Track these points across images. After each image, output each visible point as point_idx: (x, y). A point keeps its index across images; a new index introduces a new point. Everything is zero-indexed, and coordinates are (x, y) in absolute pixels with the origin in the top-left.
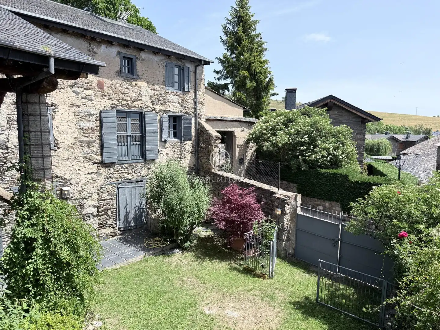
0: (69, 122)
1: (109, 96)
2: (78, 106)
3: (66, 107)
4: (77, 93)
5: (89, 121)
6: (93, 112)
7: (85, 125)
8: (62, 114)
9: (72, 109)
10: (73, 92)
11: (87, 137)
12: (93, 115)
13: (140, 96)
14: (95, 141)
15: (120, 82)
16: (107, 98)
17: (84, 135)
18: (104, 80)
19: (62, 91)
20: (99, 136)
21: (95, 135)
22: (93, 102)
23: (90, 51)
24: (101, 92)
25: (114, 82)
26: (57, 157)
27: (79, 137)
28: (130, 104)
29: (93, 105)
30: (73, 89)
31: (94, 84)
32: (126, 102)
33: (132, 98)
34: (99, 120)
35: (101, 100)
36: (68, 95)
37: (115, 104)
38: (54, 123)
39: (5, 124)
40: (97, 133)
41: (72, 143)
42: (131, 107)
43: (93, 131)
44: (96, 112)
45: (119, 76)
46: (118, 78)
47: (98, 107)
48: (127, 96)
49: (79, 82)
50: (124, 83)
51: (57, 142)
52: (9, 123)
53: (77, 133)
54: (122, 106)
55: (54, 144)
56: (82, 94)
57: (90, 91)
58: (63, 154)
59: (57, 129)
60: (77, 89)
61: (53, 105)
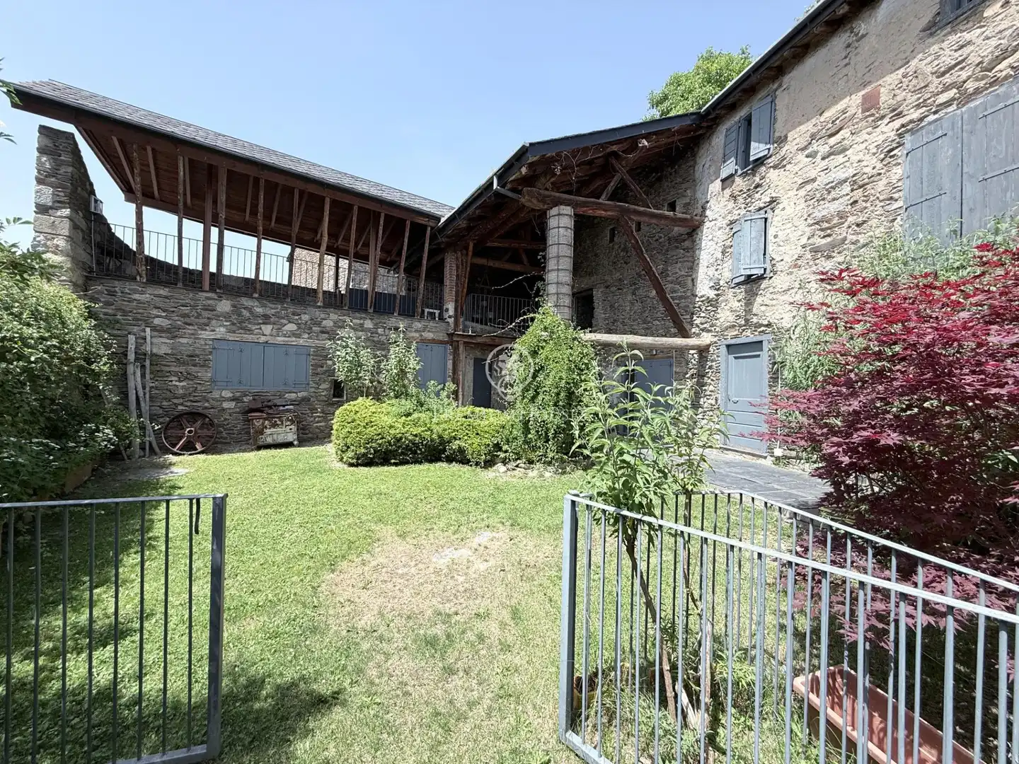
0: (795, 218)
1: (894, 110)
2: (814, 180)
3: (793, 192)
4: (812, 156)
5: (834, 199)
6: (843, 176)
7: (824, 213)
8: (784, 209)
9: (802, 192)
10: (807, 157)
11: (829, 235)
12: (845, 181)
14: (845, 239)
15: (935, 48)
16: (886, 120)
17: (822, 234)
18: (880, 82)
19: (788, 167)
20: (858, 225)
21: (846, 225)
22: (847, 153)
23: (849, 46)
24: (873, 115)
25: (913, 63)
26: (771, 290)
27: (810, 241)
28: (971, 86)
29: (846, 159)
30: (807, 152)
31: (851, 111)
32: (955, 91)
33: (981, 63)
34: (860, 187)
35: (867, 137)
36: (796, 168)
37: (911, 121)
38: (771, 232)
39: (720, 256)
40: (851, 219)
41: (796, 256)
42: (977, 91)
43: (841, 218)
44: (851, 172)
45: (932, 34)
46: (931, 40)
47: (861, 156)
48: (962, 69)
49: (819, 131)
50: (953, 38)
51: (773, 262)
52: (723, 253)
53: (808, 234)
54: (935, 113)
55: (769, 268)
56: (824, 149)
57: (842, 132)
58: (780, 281)
59: (774, 240)
60: (814, 147)
61: (773, 200)
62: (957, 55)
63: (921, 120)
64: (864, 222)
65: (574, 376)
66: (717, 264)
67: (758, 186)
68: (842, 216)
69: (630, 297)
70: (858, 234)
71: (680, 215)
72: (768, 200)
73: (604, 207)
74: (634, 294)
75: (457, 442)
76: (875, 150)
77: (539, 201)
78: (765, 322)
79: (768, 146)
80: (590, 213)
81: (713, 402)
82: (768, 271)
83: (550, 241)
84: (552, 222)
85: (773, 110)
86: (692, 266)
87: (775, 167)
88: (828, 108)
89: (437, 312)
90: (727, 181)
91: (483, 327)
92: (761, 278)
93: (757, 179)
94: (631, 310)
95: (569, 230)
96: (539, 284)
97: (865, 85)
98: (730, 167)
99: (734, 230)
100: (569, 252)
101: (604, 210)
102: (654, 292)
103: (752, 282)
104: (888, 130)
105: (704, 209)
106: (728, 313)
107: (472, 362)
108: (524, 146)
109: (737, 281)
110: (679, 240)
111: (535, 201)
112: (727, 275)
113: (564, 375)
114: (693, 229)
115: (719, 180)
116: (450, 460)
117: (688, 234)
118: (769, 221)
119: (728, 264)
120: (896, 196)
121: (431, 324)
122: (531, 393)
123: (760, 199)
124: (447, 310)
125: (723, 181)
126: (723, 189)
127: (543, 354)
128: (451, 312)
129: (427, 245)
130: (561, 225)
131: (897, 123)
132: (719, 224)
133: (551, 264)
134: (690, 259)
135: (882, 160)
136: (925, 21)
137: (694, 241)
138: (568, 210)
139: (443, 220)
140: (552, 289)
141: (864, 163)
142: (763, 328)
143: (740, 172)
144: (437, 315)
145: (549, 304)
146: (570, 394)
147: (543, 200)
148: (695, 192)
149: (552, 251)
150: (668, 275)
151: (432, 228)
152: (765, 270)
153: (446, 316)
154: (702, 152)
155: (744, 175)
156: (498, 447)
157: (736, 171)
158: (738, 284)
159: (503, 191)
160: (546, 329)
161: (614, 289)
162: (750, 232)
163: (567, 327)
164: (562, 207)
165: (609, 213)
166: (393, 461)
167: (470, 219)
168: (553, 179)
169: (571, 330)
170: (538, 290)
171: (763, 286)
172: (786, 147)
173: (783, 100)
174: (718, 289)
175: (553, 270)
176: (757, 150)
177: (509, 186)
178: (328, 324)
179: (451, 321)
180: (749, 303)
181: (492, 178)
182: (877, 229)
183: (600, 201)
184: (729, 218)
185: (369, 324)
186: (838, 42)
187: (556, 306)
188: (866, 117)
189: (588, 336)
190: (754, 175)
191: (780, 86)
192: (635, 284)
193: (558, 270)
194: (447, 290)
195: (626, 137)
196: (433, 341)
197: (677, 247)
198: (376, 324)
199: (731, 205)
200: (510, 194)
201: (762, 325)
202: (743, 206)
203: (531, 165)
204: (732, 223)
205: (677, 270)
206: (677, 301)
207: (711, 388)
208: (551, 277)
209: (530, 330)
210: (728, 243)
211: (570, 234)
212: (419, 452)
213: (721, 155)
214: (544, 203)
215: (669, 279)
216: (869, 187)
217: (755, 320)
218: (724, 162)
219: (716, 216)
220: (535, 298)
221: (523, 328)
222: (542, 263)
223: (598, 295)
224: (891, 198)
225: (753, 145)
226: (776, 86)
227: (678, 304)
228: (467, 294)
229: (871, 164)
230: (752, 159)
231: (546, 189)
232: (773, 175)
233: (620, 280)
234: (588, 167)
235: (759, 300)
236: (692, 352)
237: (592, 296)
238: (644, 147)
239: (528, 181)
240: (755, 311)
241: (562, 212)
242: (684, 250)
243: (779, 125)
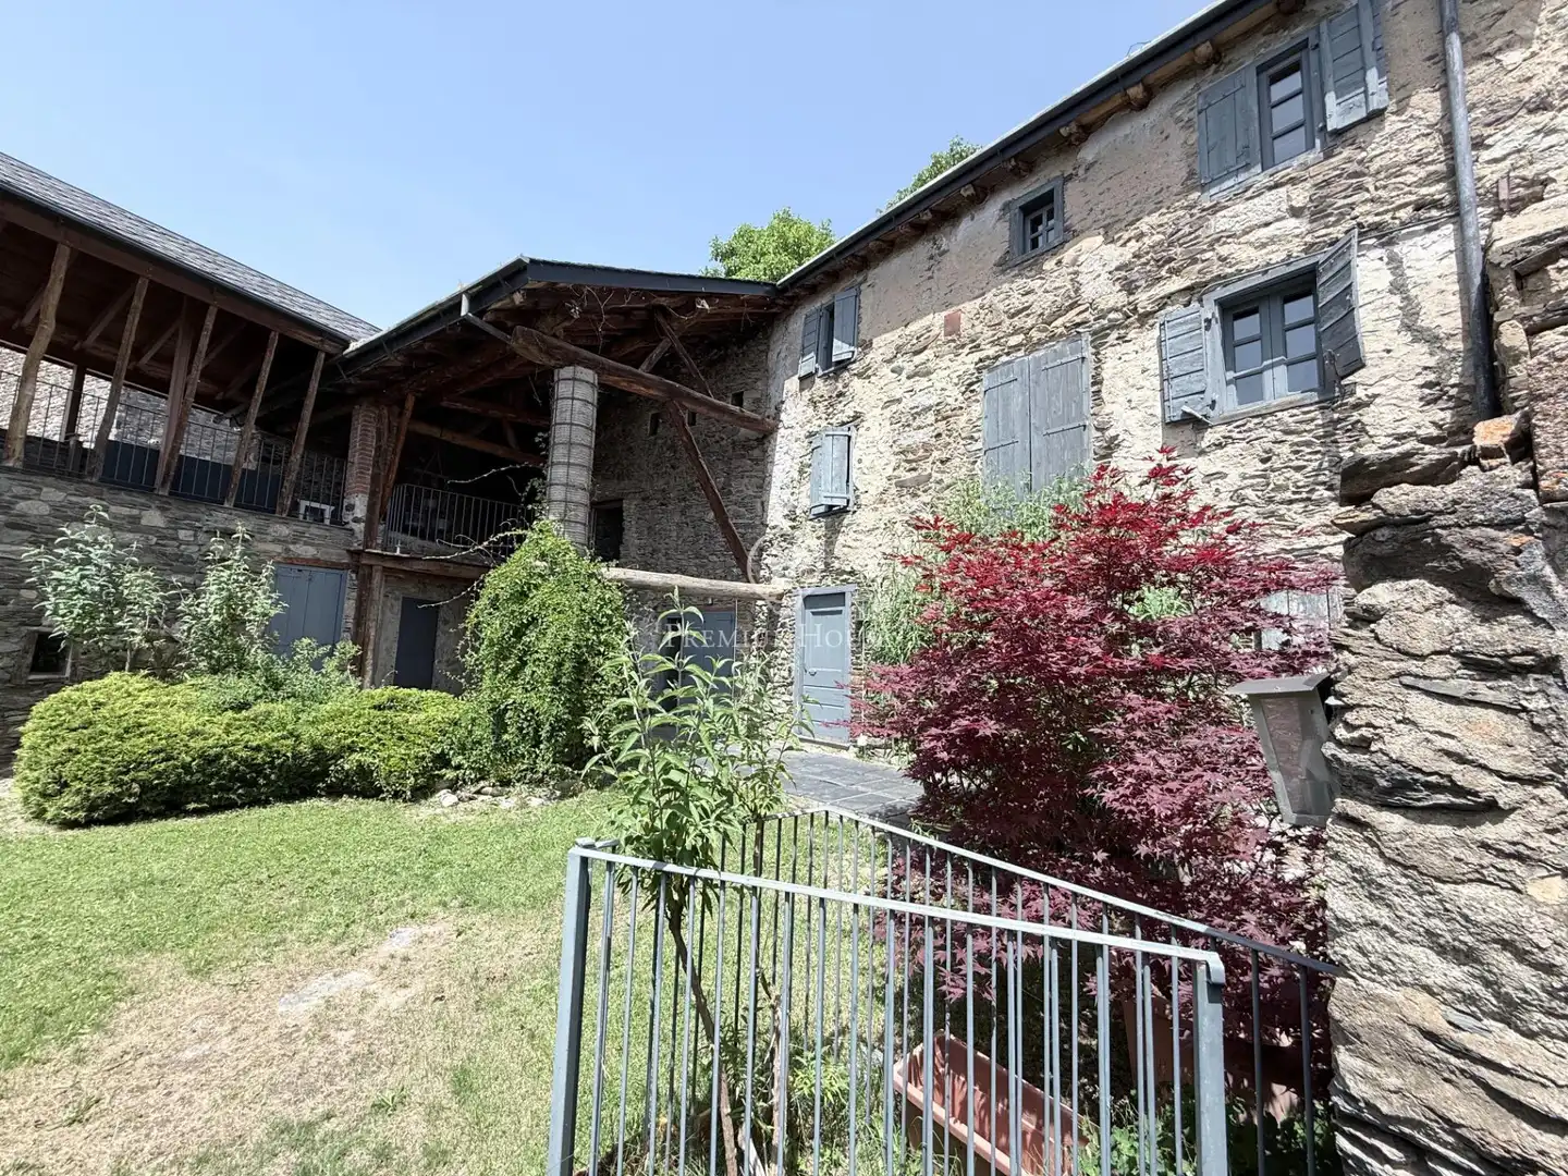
0: (881, 443)
1: (973, 341)
2: (899, 401)
3: (878, 411)
4: (897, 371)
5: (919, 428)
6: (927, 403)
7: (910, 441)
8: (868, 429)
9: (888, 413)
10: (893, 371)
11: (914, 469)
12: (930, 408)
13: (1076, 291)
14: (929, 476)
15: (1006, 287)
16: (966, 350)
17: (908, 466)
18: (960, 307)
19: (873, 379)
20: (942, 462)
21: (931, 460)
22: (931, 377)
23: (931, 258)
24: (954, 341)
25: (989, 296)
26: (855, 528)
27: (896, 473)
28: (1035, 335)
29: (930, 383)
30: (893, 365)
31: (936, 331)
32: (1022, 336)
33: (1042, 314)
34: (944, 419)
35: (950, 364)
36: (882, 382)
37: (988, 358)
38: (855, 454)
39: (796, 475)
40: (936, 454)
41: (881, 489)
42: (1040, 342)
43: (926, 451)
44: (934, 400)
45: (1003, 272)
46: (1002, 277)
47: (943, 385)
48: (1028, 315)
49: (904, 345)
50: (1020, 282)
51: (858, 493)
52: (801, 472)
53: (893, 464)
54: (1008, 354)
55: (851, 496)
56: (909, 368)
57: (926, 352)
58: (864, 518)
59: (858, 466)
60: (899, 362)
61: (857, 416)
62: (1024, 299)
63: (996, 358)
64: (948, 460)
65: (588, 635)
66: (793, 486)
67: (841, 394)
68: (927, 448)
69: (677, 519)
70: (943, 472)
71: (748, 413)
72: (852, 414)
73: (643, 381)
74: (683, 513)
75: (356, 756)
76: (956, 380)
77: (541, 350)
78: (849, 569)
79: (852, 349)
80: (623, 385)
81: (786, 674)
82: (851, 504)
83: (558, 417)
84: (563, 389)
85: (858, 307)
86: (763, 486)
87: (859, 375)
88: (915, 320)
89: (328, 509)
90: (807, 380)
91: (426, 543)
92: (844, 511)
93: (840, 386)
94: (678, 537)
95: (590, 407)
96: (536, 482)
97: (948, 305)
98: (809, 364)
99: (814, 445)
100: (588, 438)
101: (645, 387)
102: (712, 515)
103: (833, 515)
104: (968, 361)
105: (778, 410)
106: (805, 553)
107: (398, 606)
108: (519, 262)
109: (815, 511)
110: (746, 446)
111: (534, 349)
112: (805, 502)
113: (571, 633)
114: (764, 434)
115: (796, 378)
116: (334, 792)
117: (757, 440)
118: (853, 440)
119: (806, 488)
120: (976, 435)
121: (314, 530)
122: (512, 662)
123: (843, 411)
124: (351, 507)
125: (801, 379)
126: (802, 390)
127: (536, 598)
128: (360, 511)
129: (314, 386)
130: (576, 396)
131: (976, 356)
132: (796, 435)
133: (558, 454)
134: (760, 474)
135: (963, 393)
136: (997, 256)
137: (765, 451)
138: (589, 375)
139: (353, 346)
140: (557, 493)
141: (947, 393)
142: (845, 576)
143: (820, 373)
144: (327, 515)
145: (552, 517)
146: (581, 666)
147: (549, 351)
148: (767, 385)
149: (560, 434)
150: (730, 493)
151: (329, 356)
152: (848, 501)
153: (348, 517)
154: (777, 336)
155: (826, 377)
156: (442, 760)
157: (817, 370)
158: (818, 516)
159: (478, 322)
160: (543, 556)
161: (654, 503)
162: (832, 450)
163: (581, 555)
164: (579, 368)
165: (651, 392)
166: (192, 806)
167: (411, 355)
168: (567, 324)
169: (586, 561)
170: (533, 492)
171: (846, 522)
172: (870, 356)
173: (867, 299)
174: (794, 520)
175: (559, 463)
176: (841, 350)
177: (489, 316)
178: (35, 508)
179: (359, 528)
180: (830, 543)
181: (459, 296)
182: (959, 469)
183: (639, 371)
184: (807, 427)
185: (154, 518)
186: (922, 250)
187: (561, 521)
188: (949, 341)
189: (613, 572)
190: (837, 381)
191: (865, 280)
192: (684, 499)
193: (569, 464)
194: (353, 471)
195: (678, 292)
196: (315, 563)
197: (743, 456)
198: (175, 520)
199: (810, 410)
200: (490, 329)
201: (844, 572)
202: (824, 416)
203: (530, 293)
204: (811, 435)
205: (743, 487)
206: (743, 531)
207: (784, 654)
208: (557, 473)
209: (516, 555)
210: (806, 460)
211: (590, 413)
212: (261, 781)
213: (799, 347)
214: (552, 356)
215: (733, 498)
216: (952, 420)
217: (836, 565)
218: (803, 355)
219: (793, 423)
220: (526, 504)
221: (504, 551)
222: (543, 450)
223: (630, 508)
224: (972, 438)
225: (836, 343)
226: (860, 279)
227: (743, 535)
228: (398, 482)
229: (954, 395)
230: (834, 359)
231: (555, 336)
232: (857, 383)
233: (664, 490)
234: (622, 318)
235: (841, 539)
236: (760, 603)
237: (620, 511)
238: (704, 310)
239: (523, 317)
240: (836, 552)
241: (579, 376)
242: (752, 460)
243: (863, 327)
